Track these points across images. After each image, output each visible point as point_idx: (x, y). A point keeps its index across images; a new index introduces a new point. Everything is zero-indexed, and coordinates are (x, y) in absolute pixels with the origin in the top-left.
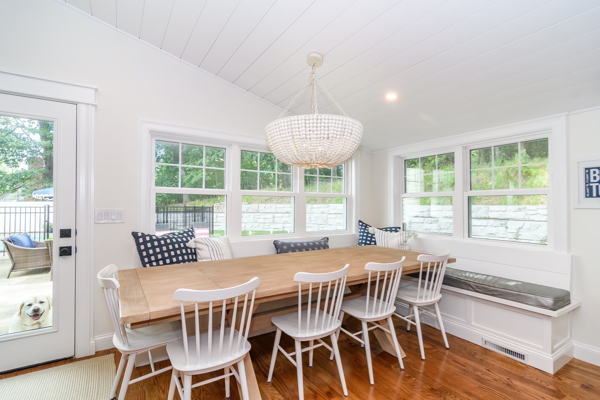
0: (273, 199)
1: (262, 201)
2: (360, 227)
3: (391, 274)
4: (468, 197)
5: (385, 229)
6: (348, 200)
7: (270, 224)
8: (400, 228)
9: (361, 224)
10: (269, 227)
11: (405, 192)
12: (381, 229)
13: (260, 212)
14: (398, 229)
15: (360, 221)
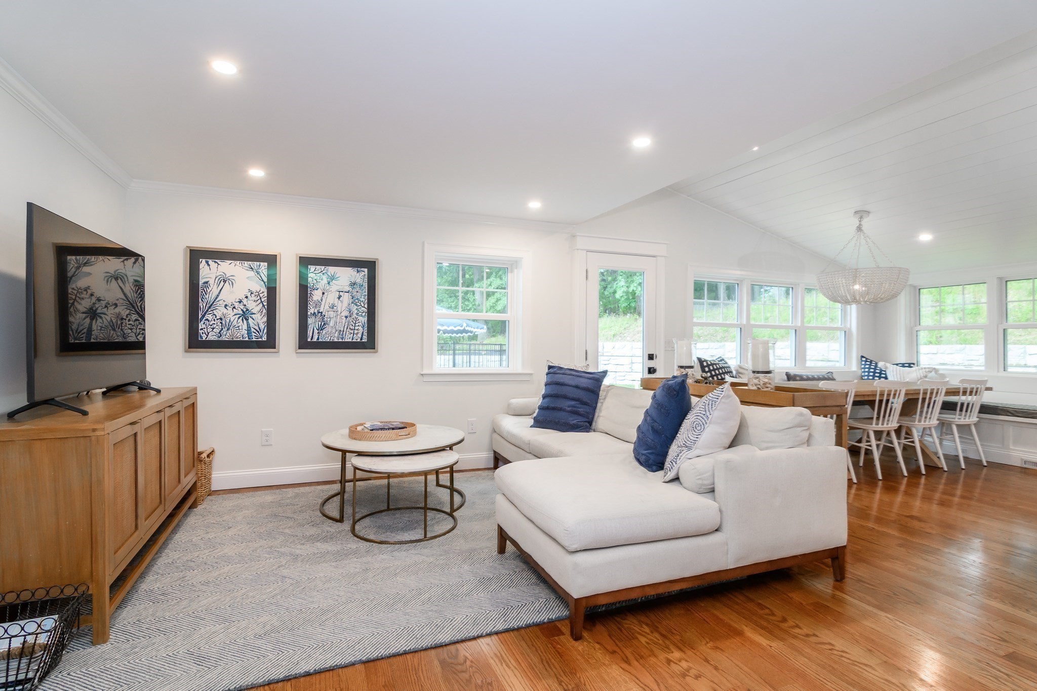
0: (625, 335)
1: (607, 339)
2: (863, 363)
3: (926, 393)
4: (1004, 329)
5: (901, 365)
6: (847, 334)
7: (626, 373)
8: (914, 364)
9: (864, 359)
10: (623, 378)
11: (919, 325)
12: (897, 365)
13: (605, 354)
14: (912, 365)
15: (862, 357)
